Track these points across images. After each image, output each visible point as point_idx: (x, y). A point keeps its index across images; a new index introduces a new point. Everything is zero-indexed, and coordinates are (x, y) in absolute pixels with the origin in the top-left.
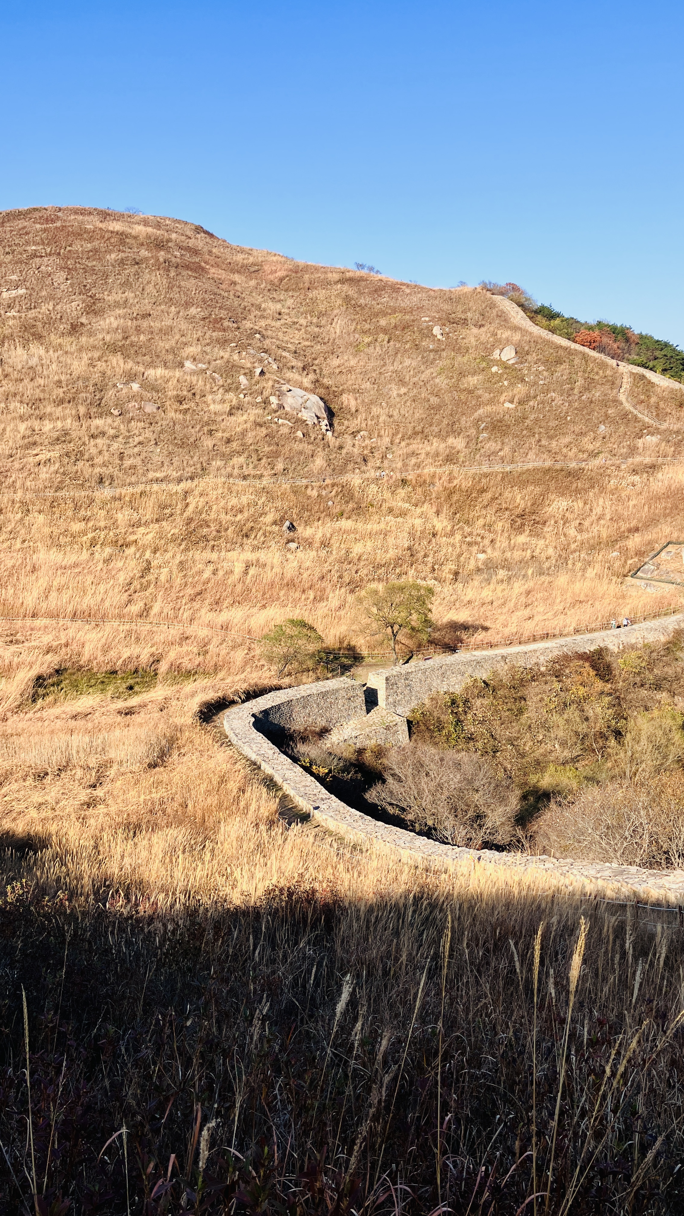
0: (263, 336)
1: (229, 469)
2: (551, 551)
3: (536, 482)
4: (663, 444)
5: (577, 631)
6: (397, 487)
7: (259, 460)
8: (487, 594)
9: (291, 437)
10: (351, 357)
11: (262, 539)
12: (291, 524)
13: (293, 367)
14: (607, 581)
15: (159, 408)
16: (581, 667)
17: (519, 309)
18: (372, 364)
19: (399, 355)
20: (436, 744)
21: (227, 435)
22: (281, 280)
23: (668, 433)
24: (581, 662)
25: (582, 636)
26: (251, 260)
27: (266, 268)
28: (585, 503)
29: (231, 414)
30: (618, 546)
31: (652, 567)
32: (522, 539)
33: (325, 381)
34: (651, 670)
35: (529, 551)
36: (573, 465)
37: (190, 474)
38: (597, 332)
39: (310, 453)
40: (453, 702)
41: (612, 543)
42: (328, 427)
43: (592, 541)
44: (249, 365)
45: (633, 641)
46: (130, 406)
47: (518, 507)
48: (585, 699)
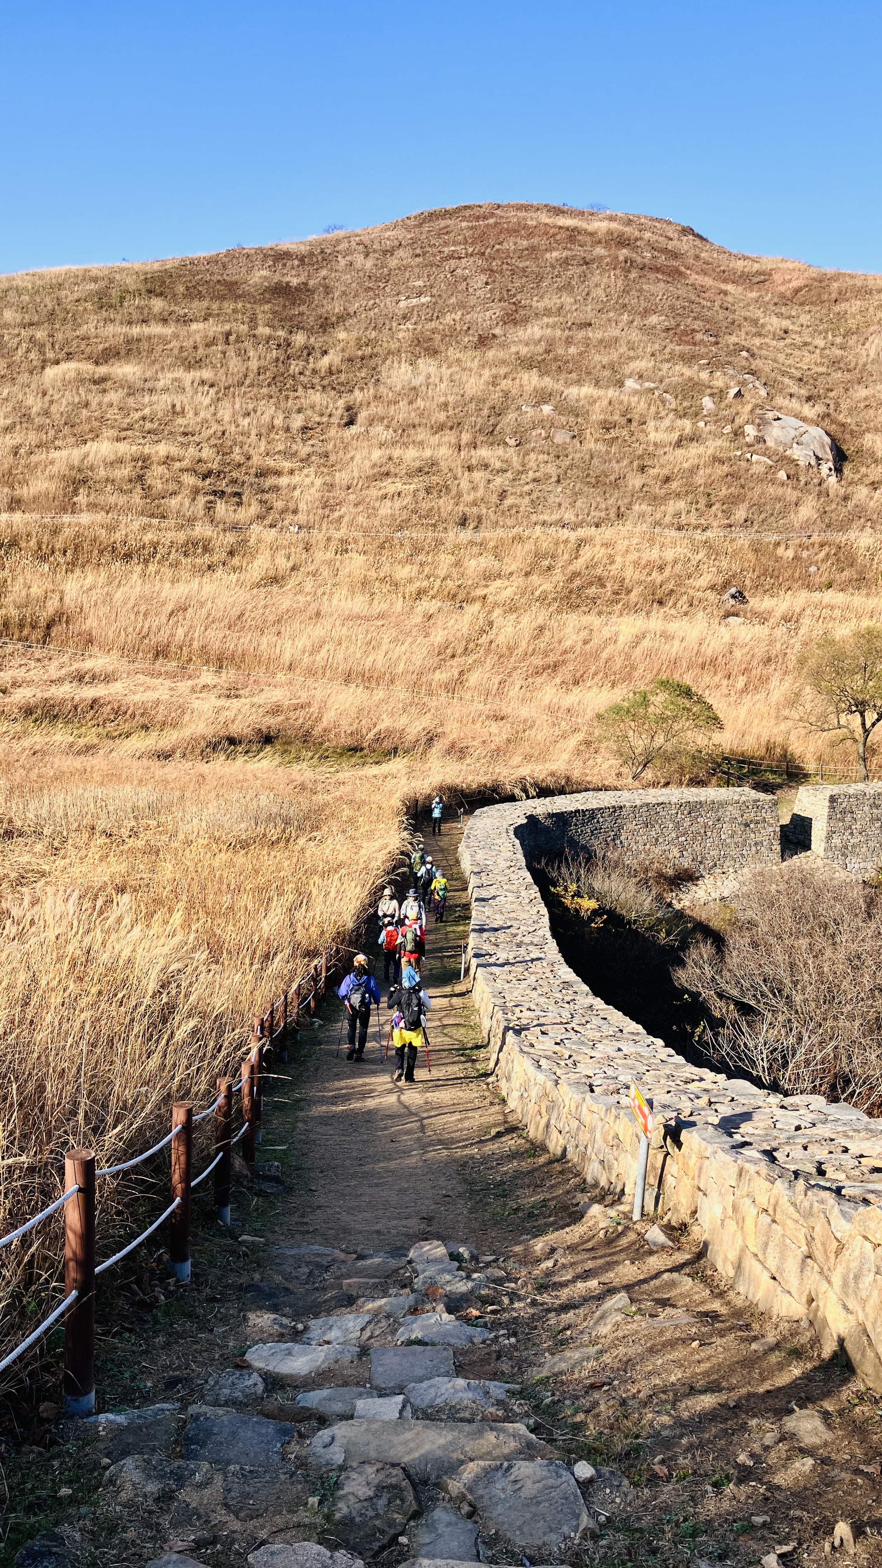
1: (658, 516)
7: (710, 506)
9: (766, 479)
11: (685, 607)
13: (792, 395)
15: (574, 437)
21: (666, 472)
22: (797, 291)
26: (756, 266)
27: (776, 277)
29: (679, 445)
39: (794, 499)
42: (833, 471)
44: (721, 385)
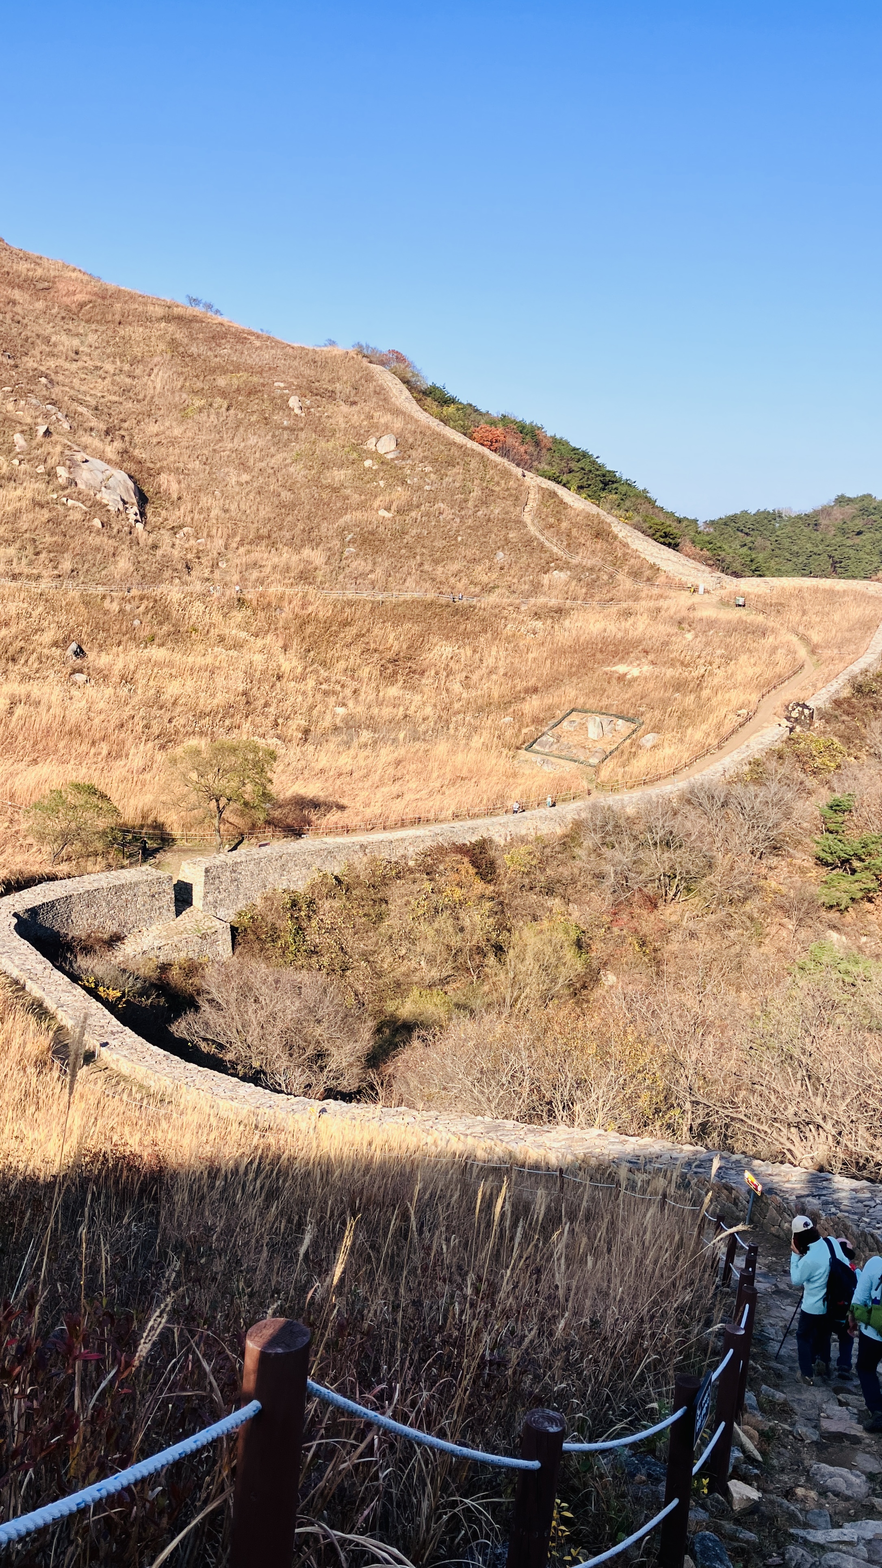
0: (51, 381)
2: (428, 710)
3: (416, 619)
4: (574, 583)
5: (456, 816)
6: (231, 607)
7: (37, 554)
8: (345, 761)
10: (174, 424)
11: (36, 665)
12: (79, 647)
14: (496, 754)
16: (458, 862)
17: (404, 387)
18: (203, 437)
19: (242, 429)
20: (268, 958)
22: (81, 305)
23: (579, 570)
24: (459, 856)
25: (461, 823)
26: (39, 270)
27: (59, 286)
28: (474, 651)
30: (511, 710)
31: (551, 739)
32: (393, 691)
33: (136, 452)
34: (543, 870)
35: (401, 708)
36: (462, 600)
38: (500, 430)
39: (112, 550)
40: (294, 904)
41: (505, 704)
42: (138, 517)
43: (480, 701)
44: (29, 420)
45: (523, 832)
47: (390, 649)
48: (461, 904)
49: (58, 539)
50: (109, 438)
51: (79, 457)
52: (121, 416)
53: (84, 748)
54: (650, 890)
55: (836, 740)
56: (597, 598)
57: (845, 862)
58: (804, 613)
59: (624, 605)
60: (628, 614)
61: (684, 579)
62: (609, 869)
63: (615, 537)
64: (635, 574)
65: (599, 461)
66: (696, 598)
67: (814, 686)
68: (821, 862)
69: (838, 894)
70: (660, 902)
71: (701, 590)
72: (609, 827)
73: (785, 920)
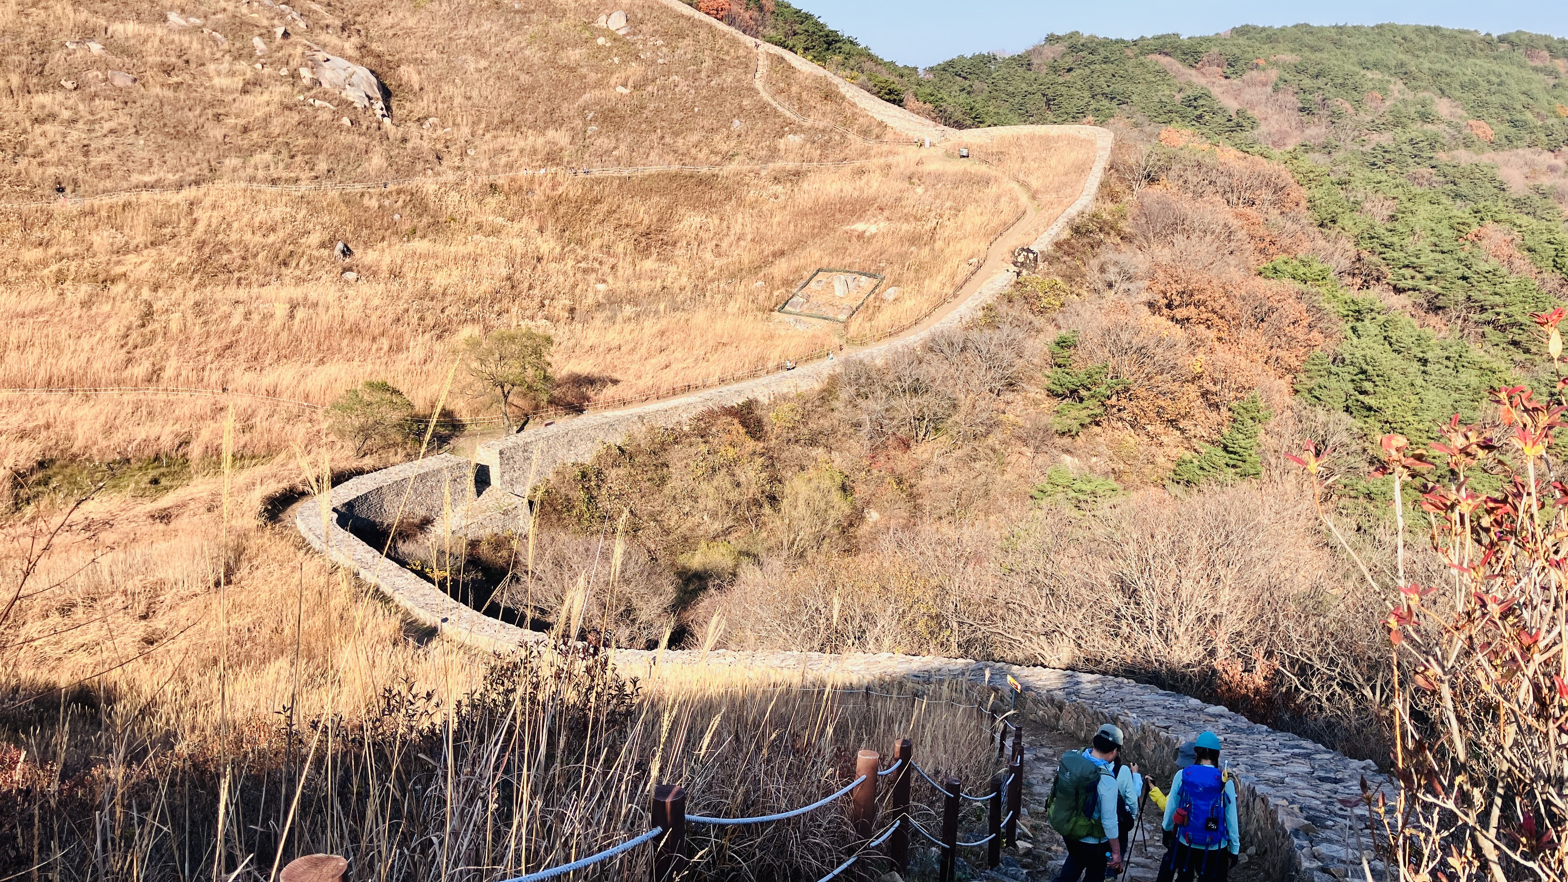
1: (250, 171)
2: (684, 280)
3: (662, 192)
4: (808, 146)
5: (722, 381)
6: (485, 194)
7: (292, 157)
8: (612, 336)
9: (334, 125)
10: (408, 14)
11: (307, 268)
12: (346, 246)
13: (327, 26)
14: (752, 318)
15: (135, 80)
16: (729, 424)
18: (436, 27)
19: (474, 16)
20: (565, 527)
21: (242, 122)
23: (813, 132)
24: (730, 419)
25: (728, 387)
28: (721, 219)
29: (245, 91)
30: (761, 274)
31: (801, 300)
32: (649, 264)
33: (375, 46)
34: (805, 424)
35: (659, 281)
36: (704, 170)
37: (193, 177)
39: (363, 147)
40: (584, 475)
41: (755, 270)
42: (385, 112)
43: (731, 268)
44: (265, 22)
45: (785, 390)
46: (90, 75)
47: (641, 223)
48: (735, 461)
49: (311, 140)
50: (346, 34)
51: (320, 56)
52: (355, 10)
53: (366, 344)
54: (903, 432)
55: (1059, 280)
56: (831, 159)
57: (1073, 392)
58: (1023, 160)
59: (858, 164)
60: (861, 172)
61: (911, 134)
62: (865, 417)
63: (843, 98)
64: (865, 133)
65: (821, 21)
66: (923, 152)
67: (1036, 230)
68: (1052, 394)
69: (1069, 421)
70: (912, 443)
71: (927, 144)
72: (863, 380)
73: (1024, 449)
